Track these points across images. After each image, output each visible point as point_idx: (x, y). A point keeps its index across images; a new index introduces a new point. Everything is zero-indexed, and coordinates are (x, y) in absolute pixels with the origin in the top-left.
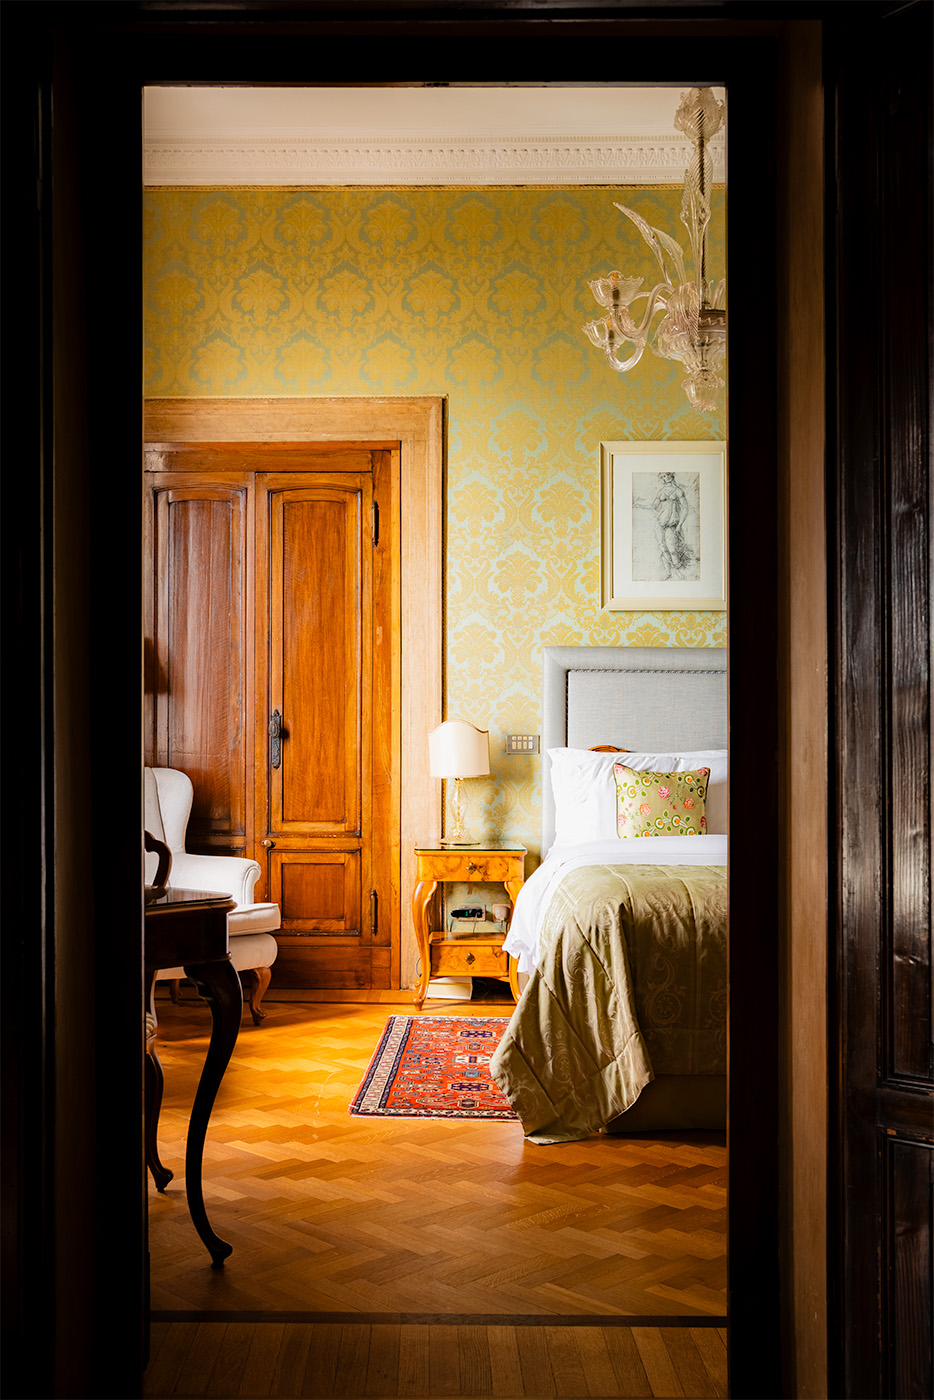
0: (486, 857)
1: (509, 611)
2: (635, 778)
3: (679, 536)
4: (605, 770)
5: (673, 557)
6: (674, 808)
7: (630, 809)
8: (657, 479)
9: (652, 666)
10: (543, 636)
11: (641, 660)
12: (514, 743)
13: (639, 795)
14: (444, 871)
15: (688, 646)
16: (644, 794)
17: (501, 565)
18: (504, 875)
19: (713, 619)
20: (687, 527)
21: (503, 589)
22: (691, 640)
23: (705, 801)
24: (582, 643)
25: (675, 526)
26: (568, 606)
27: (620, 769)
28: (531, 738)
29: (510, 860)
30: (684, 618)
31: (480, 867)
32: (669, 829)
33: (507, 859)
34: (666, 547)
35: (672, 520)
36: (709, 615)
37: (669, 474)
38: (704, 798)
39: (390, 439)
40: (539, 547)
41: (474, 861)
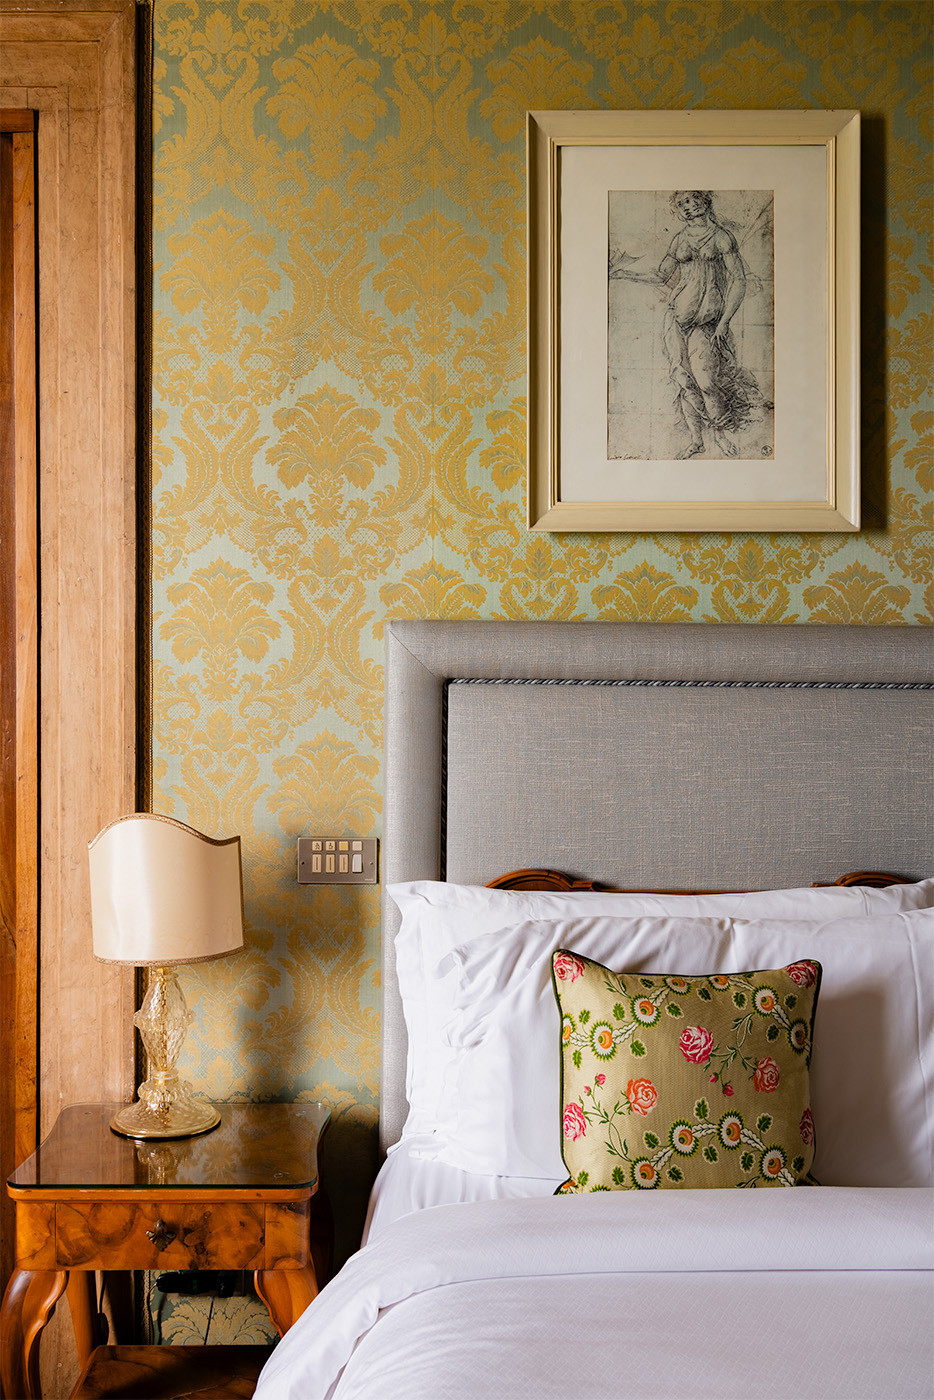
0: (201, 1203)
1: (304, 533)
2: (613, 999)
3: (722, 350)
4: (529, 965)
5: (709, 402)
6: (727, 1090)
7: (596, 1090)
8: (667, 206)
9: (657, 670)
10: (389, 593)
11: (625, 655)
12: (316, 859)
13: (624, 1053)
14: (87, 1243)
15: (745, 618)
16: (637, 1049)
17: (283, 419)
18: (253, 1252)
19: (805, 554)
20: (743, 325)
21: (289, 478)
22: (750, 606)
23: (808, 1060)
24: (484, 612)
25: (712, 324)
26: (447, 523)
27: (571, 968)
28: (357, 846)
29: (269, 1213)
30: (732, 551)
31: (187, 1231)
32: (711, 1155)
33: (260, 1210)
34: (690, 376)
35: (707, 308)
36: (796, 544)
37: (697, 194)
38: (806, 1054)
39: (11, 106)
40: (378, 376)
41: (168, 1214)
